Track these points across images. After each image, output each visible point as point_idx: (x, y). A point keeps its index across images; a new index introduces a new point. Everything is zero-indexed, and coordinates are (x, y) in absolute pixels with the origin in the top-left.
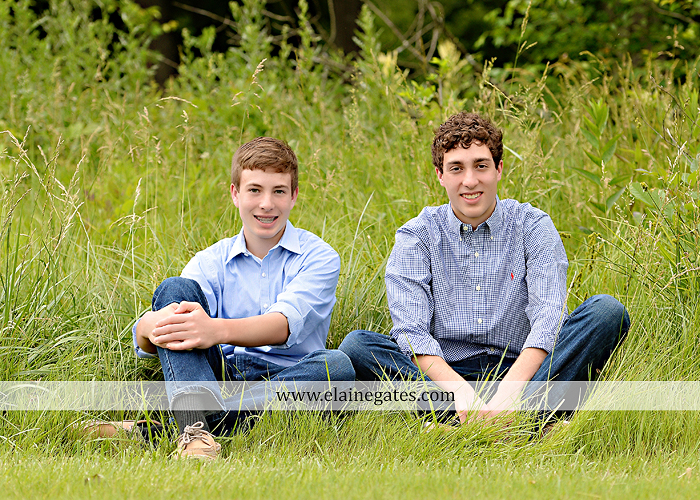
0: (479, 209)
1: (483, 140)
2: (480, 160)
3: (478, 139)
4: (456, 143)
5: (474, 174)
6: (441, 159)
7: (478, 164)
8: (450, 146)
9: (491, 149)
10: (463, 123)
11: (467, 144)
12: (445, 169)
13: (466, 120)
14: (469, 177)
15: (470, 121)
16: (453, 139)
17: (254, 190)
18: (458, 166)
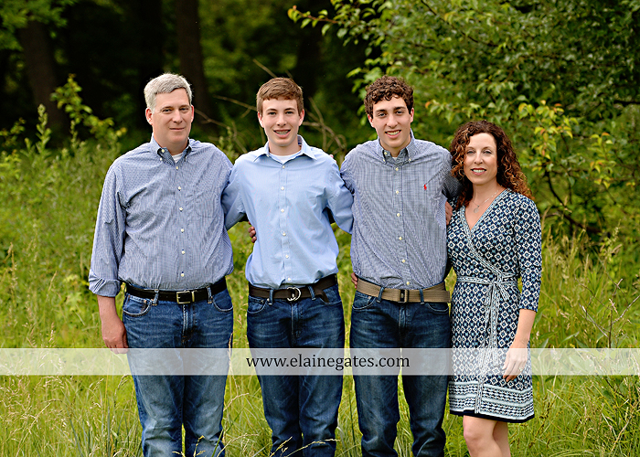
0: (398, 142)
1: (400, 94)
2: (399, 108)
3: (396, 94)
4: (382, 96)
5: (395, 118)
6: (372, 108)
7: (397, 111)
8: (378, 100)
9: (405, 100)
10: (386, 84)
11: (389, 98)
12: (374, 115)
13: (387, 81)
14: (391, 120)
15: (390, 81)
16: (379, 94)
17: (272, 113)
18: (384, 113)
